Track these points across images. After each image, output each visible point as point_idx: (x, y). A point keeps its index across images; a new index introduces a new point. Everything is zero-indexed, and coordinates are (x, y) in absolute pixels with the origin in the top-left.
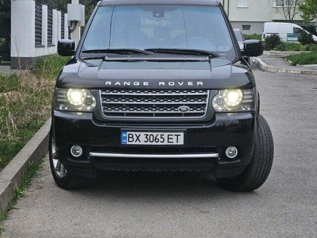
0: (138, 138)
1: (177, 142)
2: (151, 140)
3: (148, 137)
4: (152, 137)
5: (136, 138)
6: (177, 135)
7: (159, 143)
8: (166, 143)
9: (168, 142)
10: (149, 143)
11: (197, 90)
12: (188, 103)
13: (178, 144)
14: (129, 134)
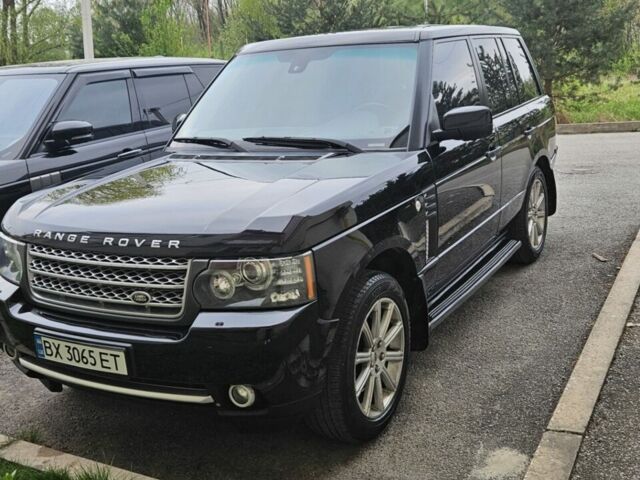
1: (117, 369)
2: (77, 358)
3: (71, 351)
4: (76, 351)
5: (55, 350)
6: (115, 356)
7: (89, 367)
8: (98, 368)
9: (102, 366)
10: (73, 363)
11: (166, 258)
12: (149, 285)
13: (119, 372)
14: (44, 342)
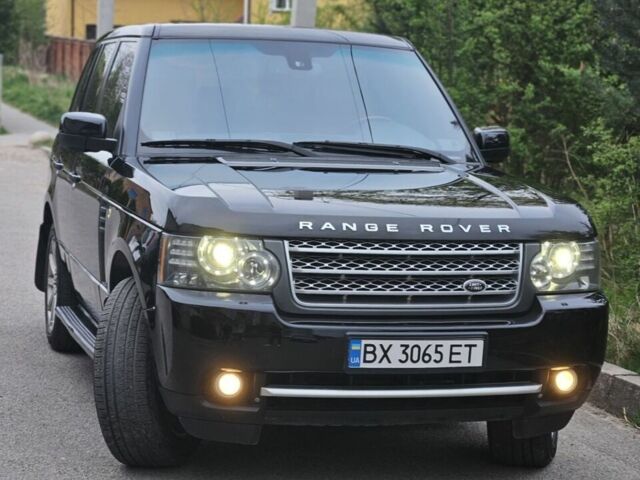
0: (385, 352)
1: (469, 361)
2: (415, 358)
4: (416, 350)
5: (383, 354)
6: (470, 346)
7: (432, 365)
8: (445, 364)
9: (451, 361)
10: (409, 365)
11: (498, 243)
12: (484, 271)
13: (472, 365)
14: (366, 346)
